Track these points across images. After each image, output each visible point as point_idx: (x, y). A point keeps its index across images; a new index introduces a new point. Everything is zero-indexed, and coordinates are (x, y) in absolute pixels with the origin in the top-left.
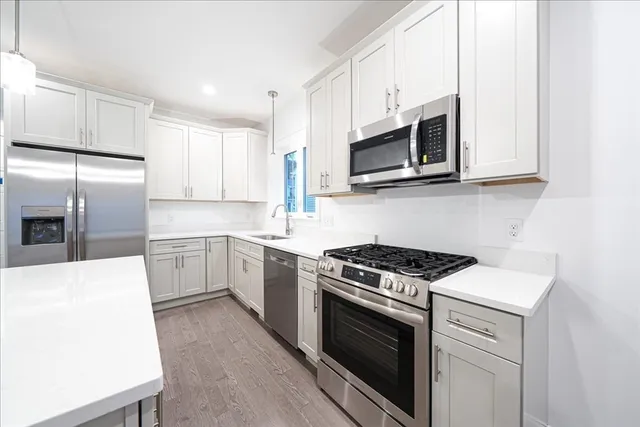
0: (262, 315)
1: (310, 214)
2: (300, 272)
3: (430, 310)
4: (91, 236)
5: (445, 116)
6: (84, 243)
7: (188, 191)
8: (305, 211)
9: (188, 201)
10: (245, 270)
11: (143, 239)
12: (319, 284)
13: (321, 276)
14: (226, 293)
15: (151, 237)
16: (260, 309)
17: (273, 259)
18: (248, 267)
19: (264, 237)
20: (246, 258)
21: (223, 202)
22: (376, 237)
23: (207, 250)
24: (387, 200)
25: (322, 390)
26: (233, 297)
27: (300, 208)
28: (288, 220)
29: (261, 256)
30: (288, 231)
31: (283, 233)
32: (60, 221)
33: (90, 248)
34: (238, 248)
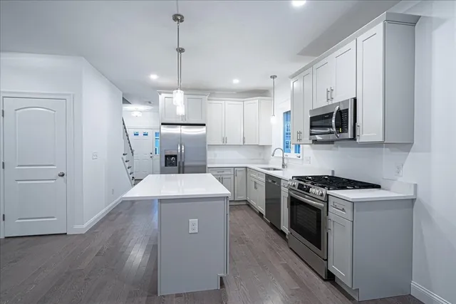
0: (264, 214)
1: (299, 155)
2: (282, 188)
3: (327, 202)
4: (186, 164)
5: (348, 109)
6: (184, 167)
7: (224, 140)
8: (296, 152)
9: (225, 145)
10: (256, 188)
11: (205, 166)
12: (289, 193)
13: (290, 189)
14: (245, 203)
15: (209, 166)
16: (263, 211)
17: (270, 181)
18: (257, 186)
19: (269, 169)
20: (256, 181)
21: (243, 146)
22: (333, 172)
23: (235, 175)
24: (340, 148)
25: (291, 249)
26: (249, 205)
27: (293, 150)
28: (283, 158)
29: (264, 179)
30: (283, 166)
31: (281, 167)
32: (176, 156)
33: (186, 169)
34: (252, 175)
